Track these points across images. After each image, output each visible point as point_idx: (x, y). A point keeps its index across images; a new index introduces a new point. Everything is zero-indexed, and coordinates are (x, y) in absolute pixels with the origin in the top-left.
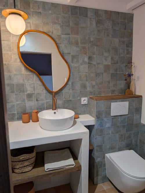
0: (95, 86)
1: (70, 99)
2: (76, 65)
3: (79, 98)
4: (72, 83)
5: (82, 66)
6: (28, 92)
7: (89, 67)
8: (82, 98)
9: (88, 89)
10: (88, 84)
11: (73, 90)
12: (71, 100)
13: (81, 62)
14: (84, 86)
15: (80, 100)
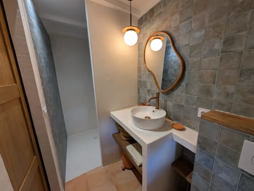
0: (233, 94)
1: (182, 104)
2: (195, 60)
3: (194, 107)
4: (187, 85)
5: (206, 60)
6: (148, 88)
7: (221, 59)
8: (199, 108)
9: (215, 97)
10: (215, 89)
11: (186, 93)
12: (183, 106)
13: (205, 52)
14: (207, 92)
15: (196, 110)
